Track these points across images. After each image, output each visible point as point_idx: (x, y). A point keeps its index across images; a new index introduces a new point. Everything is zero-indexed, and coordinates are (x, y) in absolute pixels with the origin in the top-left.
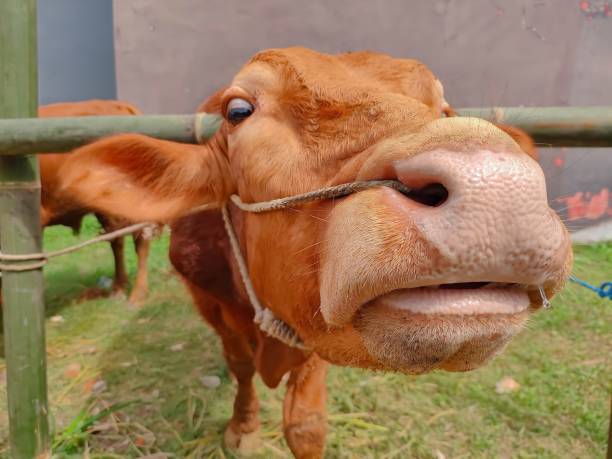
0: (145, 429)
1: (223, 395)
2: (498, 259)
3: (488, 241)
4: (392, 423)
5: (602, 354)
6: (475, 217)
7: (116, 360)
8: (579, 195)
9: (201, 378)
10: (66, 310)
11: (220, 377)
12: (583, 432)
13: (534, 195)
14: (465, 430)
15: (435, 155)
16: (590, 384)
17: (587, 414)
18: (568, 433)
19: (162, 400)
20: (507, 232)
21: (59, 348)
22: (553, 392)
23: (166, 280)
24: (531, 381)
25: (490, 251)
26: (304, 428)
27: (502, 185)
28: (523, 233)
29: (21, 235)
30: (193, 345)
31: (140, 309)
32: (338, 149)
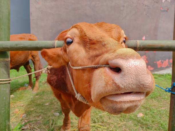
0: (37, 128)
1: (60, 119)
2: (135, 86)
3: (132, 82)
4: (108, 126)
5: (167, 106)
6: (128, 77)
7: (29, 108)
8: (160, 61)
9: (54, 113)
10: (15, 93)
11: (59, 113)
12: (161, 128)
13: (143, 70)
14: (128, 128)
15: (118, 60)
16: (163, 115)
17: (162, 123)
18: (157, 129)
19: (42, 120)
20: (136, 80)
21: (12, 104)
22: (153, 117)
23: (44, 85)
24: (147, 114)
25: (132, 85)
26: (84, 128)
27: (135, 68)
28: (140, 80)
29: (4, 74)
30: (51, 103)
31: (36, 93)
32: (95, 53)
